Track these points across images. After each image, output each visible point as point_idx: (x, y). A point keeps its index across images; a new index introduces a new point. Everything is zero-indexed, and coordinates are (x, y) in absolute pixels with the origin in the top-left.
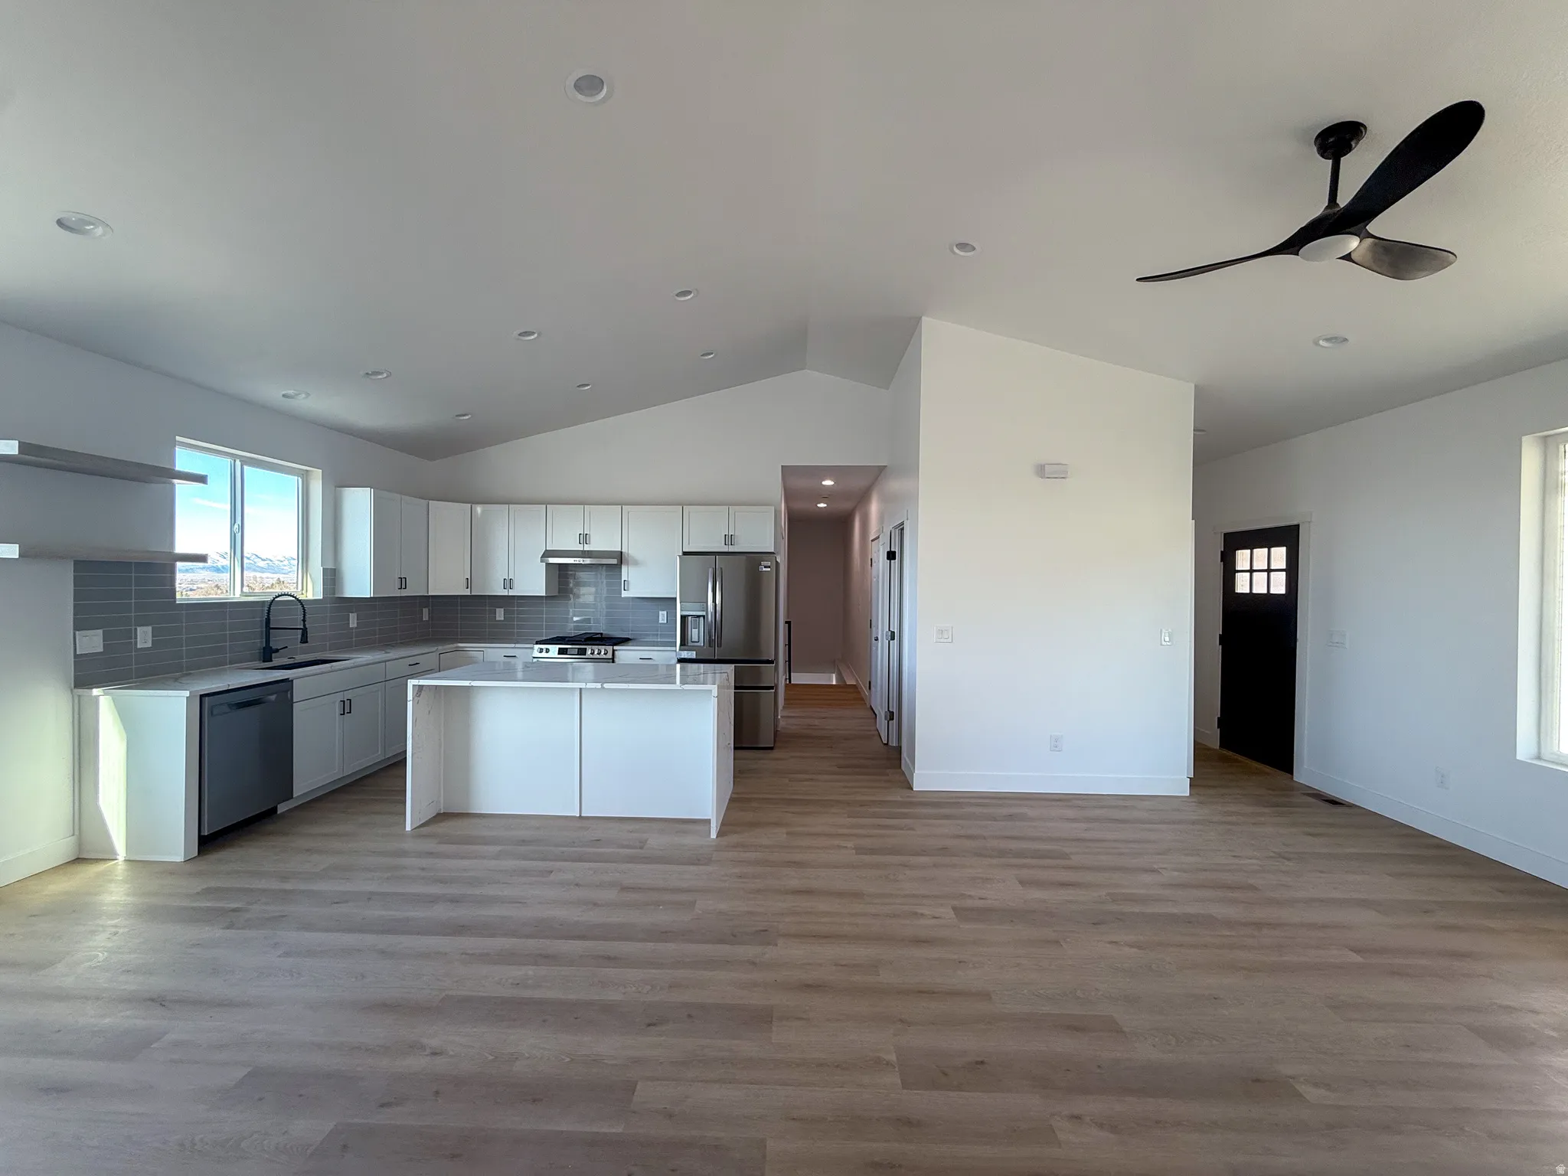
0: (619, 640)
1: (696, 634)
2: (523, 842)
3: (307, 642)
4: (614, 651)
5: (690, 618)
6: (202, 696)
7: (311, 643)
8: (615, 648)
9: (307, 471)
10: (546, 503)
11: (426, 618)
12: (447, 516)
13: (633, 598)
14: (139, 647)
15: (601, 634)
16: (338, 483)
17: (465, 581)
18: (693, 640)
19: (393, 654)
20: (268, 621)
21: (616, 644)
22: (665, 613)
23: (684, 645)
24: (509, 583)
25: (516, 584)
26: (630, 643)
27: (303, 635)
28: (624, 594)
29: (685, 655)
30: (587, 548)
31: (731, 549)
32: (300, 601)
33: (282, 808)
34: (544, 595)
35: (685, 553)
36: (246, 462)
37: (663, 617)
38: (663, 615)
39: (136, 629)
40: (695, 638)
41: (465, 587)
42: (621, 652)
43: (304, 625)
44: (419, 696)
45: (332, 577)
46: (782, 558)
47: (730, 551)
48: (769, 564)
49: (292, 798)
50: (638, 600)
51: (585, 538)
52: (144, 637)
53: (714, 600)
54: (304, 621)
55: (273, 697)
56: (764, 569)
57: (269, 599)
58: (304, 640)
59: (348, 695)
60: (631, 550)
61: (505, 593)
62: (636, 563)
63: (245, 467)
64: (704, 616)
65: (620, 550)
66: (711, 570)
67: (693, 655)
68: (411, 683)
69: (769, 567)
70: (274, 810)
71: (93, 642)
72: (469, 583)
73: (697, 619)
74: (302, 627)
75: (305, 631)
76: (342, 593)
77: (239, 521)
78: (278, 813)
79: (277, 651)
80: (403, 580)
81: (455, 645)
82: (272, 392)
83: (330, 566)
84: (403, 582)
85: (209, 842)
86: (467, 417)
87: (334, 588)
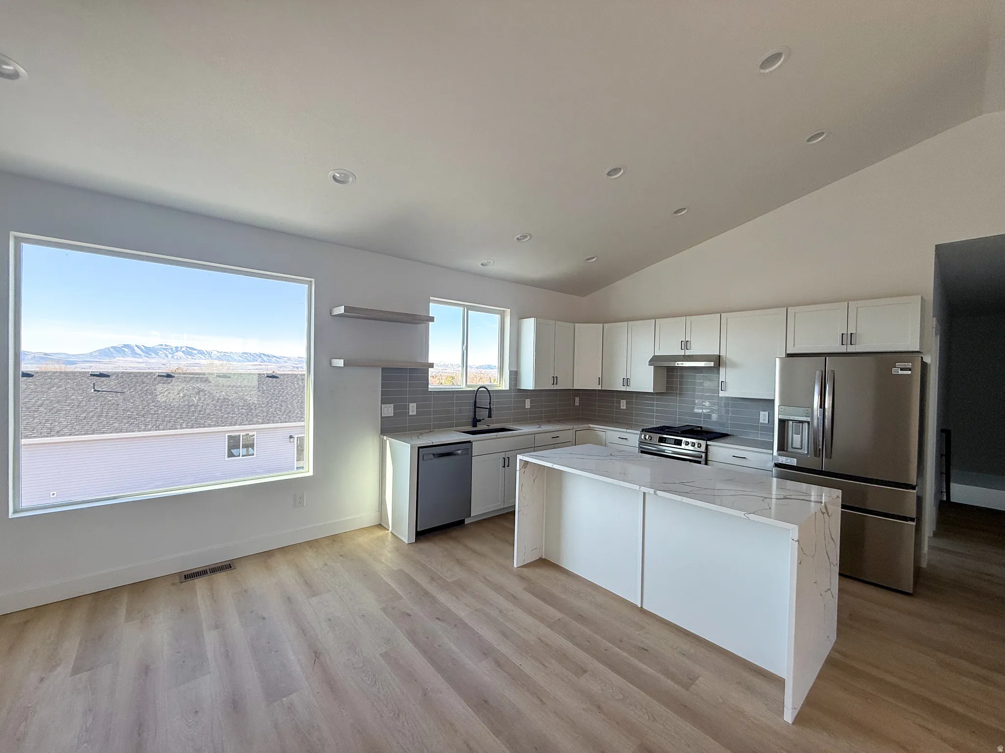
0: (717, 435)
1: (798, 440)
2: (581, 618)
3: (491, 417)
4: (707, 446)
5: (791, 423)
6: (419, 448)
7: (494, 418)
8: (709, 443)
9: (504, 311)
10: (655, 318)
11: (577, 403)
12: (588, 333)
13: (731, 398)
14: (410, 414)
15: (701, 427)
16: (519, 317)
17: (598, 379)
18: (794, 446)
19: (545, 428)
20: (475, 402)
21: (709, 440)
22: (767, 413)
23: (783, 450)
24: (626, 382)
25: (632, 382)
26: (728, 439)
27: (489, 411)
28: (722, 394)
29: (783, 460)
30: (688, 353)
31: (851, 349)
32: (488, 391)
33: (467, 521)
34: (652, 391)
35: (790, 355)
36: (470, 308)
37: (763, 417)
38: (764, 416)
39: (409, 404)
40: (797, 444)
41: (598, 384)
42: (715, 447)
43: (490, 406)
44: (525, 468)
45: (515, 376)
46: (932, 359)
47: (849, 351)
48: (909, 365)
49: (470, 516)
50: (738, 399)
51: (686, 345)
52: (413, 409)
53: (822, 405)
54: (490, 404)
55: (459, 452)
56: (900, 372)
57: (476, 389)
58: (490, 416)
59: (508, 454)
60: (729, 353)
61: (623, 389)
62: (734, 365)
63: (469, 311)
64: (808, 423)
65: (718, 354)
66: (818, 373)
67: (793, 462)
68: (519, 457)
69: (910, 370)
70: (463, 521)
71: (389, 410)
72: (600, 381)
73: (801, 424)
74: (488, 407)
75: (490, 409)
76: (520, 386)
77: (465, 344)
78: (465, 523)
79: (480, 421)
80: (555, 378)
81: (587, 426)
82: (475, 263)
83: (515, 369)
84: (555, 380)
85: (421, 535)
86: (594, 260)
87: (516, 383)
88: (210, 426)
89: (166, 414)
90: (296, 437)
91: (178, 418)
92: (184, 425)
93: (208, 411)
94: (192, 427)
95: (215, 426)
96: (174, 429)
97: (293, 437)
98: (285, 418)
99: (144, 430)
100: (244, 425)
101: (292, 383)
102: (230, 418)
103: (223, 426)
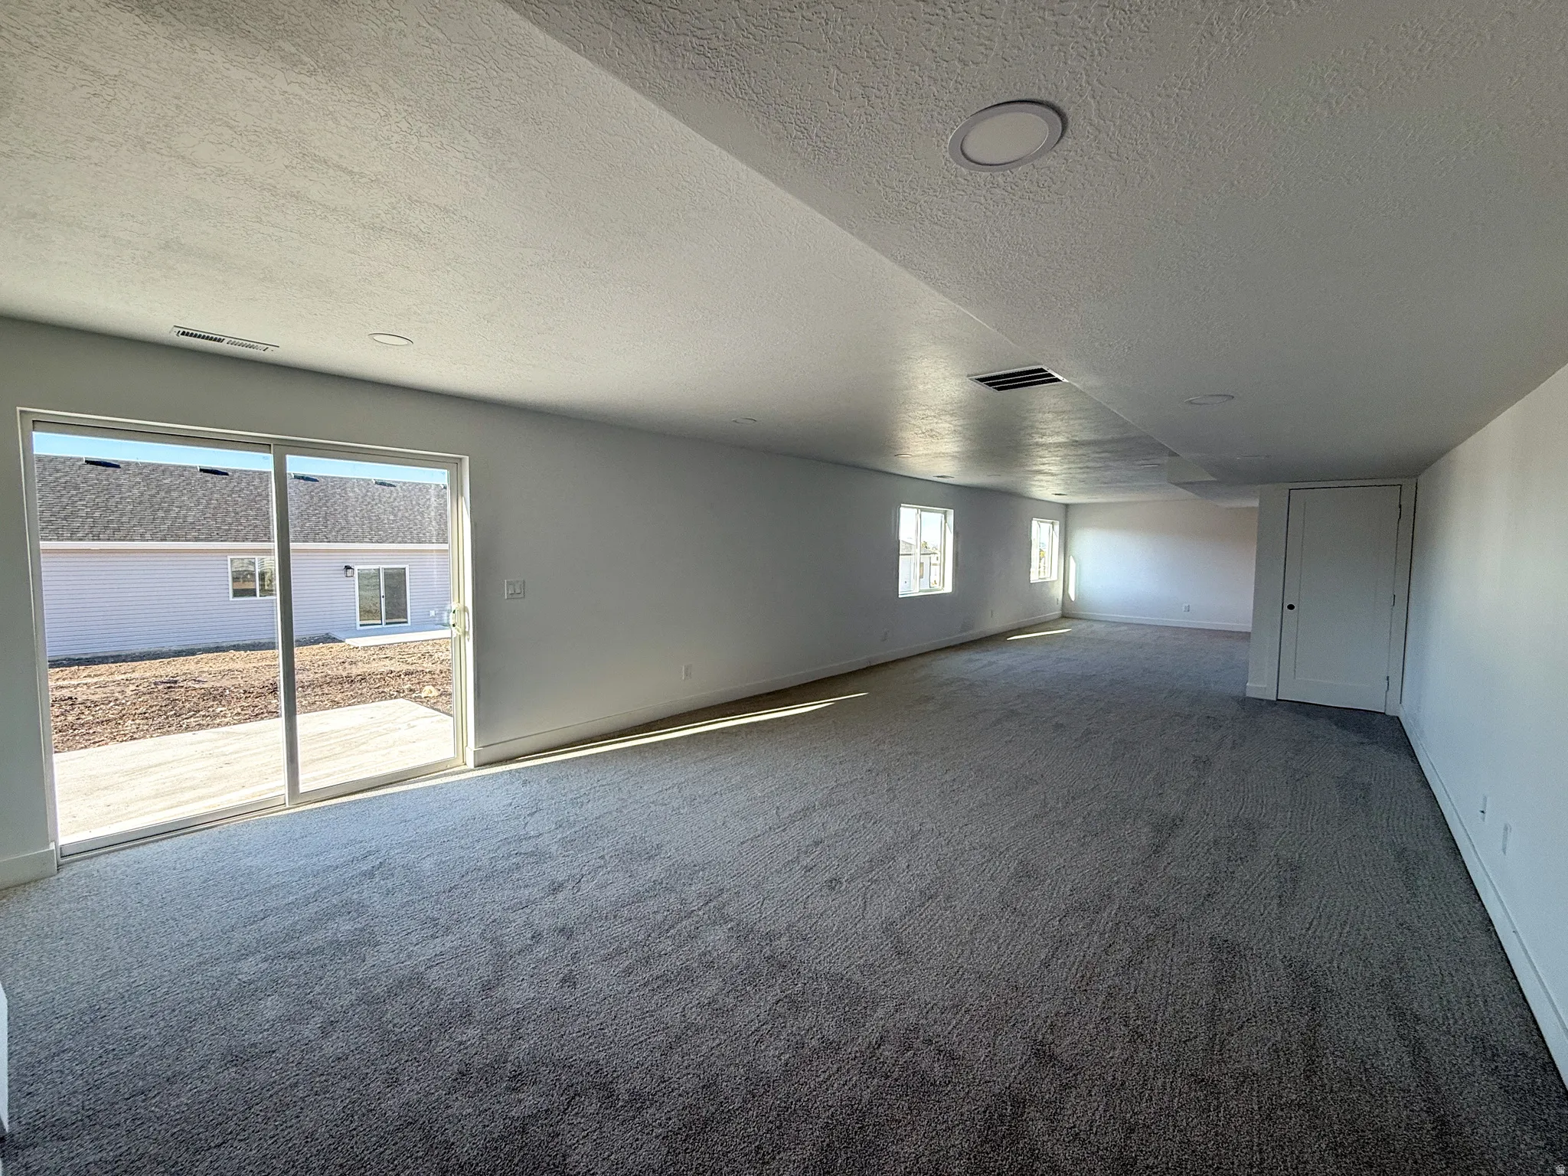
88: (197, 539)
89: (110, 518)
90: (356, 568)
91: (134, 526)
92: (148, 536)
93: (190, 519)
94: (164, 539)
95: (206, 540)
96: (130, 540)
97: (350, 568)
98: (336, 536)
99: (70, 539)
100: (261, 541)
101: (342, 490)
102: (233, 532)
103: (222, 541)
